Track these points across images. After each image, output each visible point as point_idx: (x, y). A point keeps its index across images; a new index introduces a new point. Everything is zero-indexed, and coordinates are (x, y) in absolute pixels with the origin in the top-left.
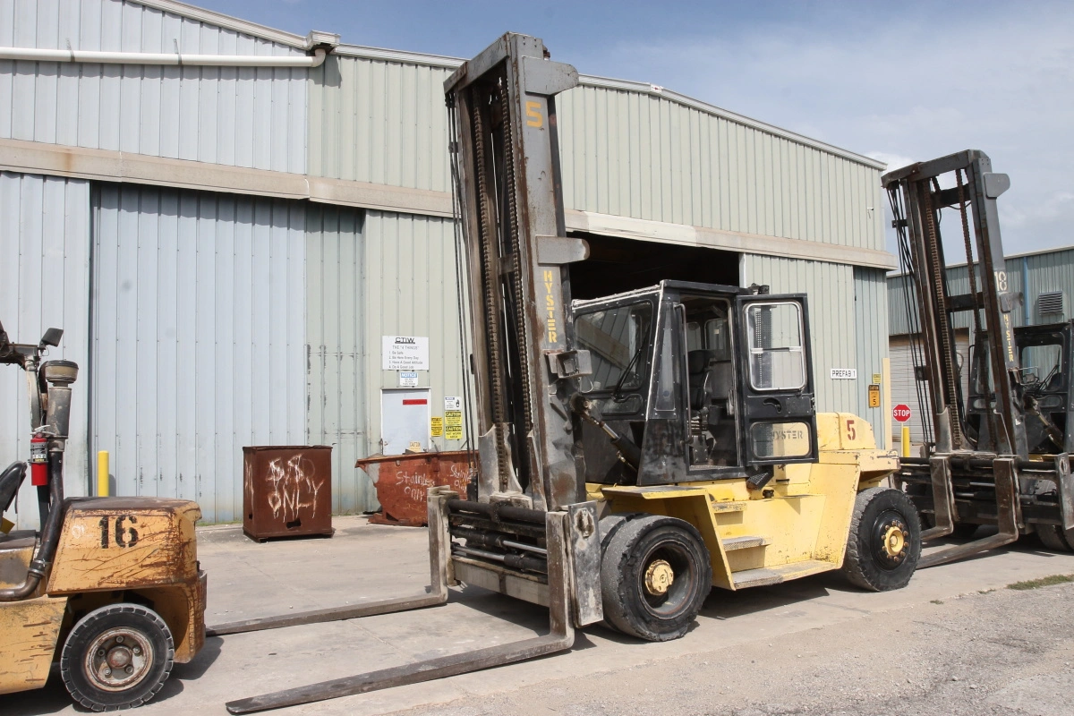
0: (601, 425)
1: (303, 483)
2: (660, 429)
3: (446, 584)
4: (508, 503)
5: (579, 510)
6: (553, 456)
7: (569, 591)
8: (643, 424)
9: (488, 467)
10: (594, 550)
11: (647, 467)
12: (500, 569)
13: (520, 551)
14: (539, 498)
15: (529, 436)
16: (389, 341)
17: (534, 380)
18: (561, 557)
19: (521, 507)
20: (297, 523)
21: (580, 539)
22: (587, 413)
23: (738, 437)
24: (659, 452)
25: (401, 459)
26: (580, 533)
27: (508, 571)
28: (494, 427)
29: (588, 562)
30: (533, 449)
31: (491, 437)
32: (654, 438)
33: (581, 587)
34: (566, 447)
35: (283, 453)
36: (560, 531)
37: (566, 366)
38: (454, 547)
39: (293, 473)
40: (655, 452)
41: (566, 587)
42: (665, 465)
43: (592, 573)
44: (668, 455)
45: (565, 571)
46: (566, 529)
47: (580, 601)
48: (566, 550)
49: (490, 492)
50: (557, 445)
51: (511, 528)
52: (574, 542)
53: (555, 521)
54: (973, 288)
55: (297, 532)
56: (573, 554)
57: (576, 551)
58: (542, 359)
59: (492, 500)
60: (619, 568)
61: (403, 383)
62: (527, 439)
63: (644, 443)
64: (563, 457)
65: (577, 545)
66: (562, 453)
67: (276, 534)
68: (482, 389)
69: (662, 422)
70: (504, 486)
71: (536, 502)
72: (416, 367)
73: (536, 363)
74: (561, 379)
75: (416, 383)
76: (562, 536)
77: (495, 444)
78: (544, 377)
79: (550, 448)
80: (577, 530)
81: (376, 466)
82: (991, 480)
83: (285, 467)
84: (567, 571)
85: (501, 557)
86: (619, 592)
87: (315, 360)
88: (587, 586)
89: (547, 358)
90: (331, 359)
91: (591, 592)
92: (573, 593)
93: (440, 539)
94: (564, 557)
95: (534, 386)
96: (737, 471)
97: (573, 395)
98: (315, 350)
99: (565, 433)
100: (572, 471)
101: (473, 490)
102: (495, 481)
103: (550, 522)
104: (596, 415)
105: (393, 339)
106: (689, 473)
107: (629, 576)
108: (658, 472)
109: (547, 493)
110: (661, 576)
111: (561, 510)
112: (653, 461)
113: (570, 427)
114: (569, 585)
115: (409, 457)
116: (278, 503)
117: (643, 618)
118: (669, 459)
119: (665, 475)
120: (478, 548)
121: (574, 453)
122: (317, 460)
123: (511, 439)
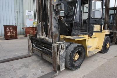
0: (64, 23)
1: (12, 31)
2: (76, 24)
3: (31, 53)
4: (43, 39)
5: (61, 44)
6: (54, 29)
7: (58, 63)
8: (73, 23)
9: (39, 31)
10: (64, 54)
11: (73, 32)
12: (41, 52)
13: (46, 50)
14: (50, 39)
15: (48, 24)
16: (27, 11)
17: (50, 11)
18: (56, 55)
19: (46, 40)
20: (12, 37)
21: (61, 51)
22: (62, 19)
23: (88, 27)
24: (76, 29)
25: (28, 28)
26: (61, 50)
27: (43, 53)
28: (40, 22)
29: (63, 56)
30: (49, 27)
31: (40, 25)
32: (75, 26)
33: (61, 63)
34: (57, 27)
35: (9, 27)
36: (56, 49)
37: (58, 7)
38: (33, 46)
39: (11, 30)
40: (75, 29)
41: (57, 62)
42: (76, 32)
43: (63, 59)
44: (77, 30)
45: (57, 59)
46: (58, 49)
47: (61, 66)
48: (58, 54)
49: (39, 36)
50: (55, 27)
51: (44, 45)
52: (60, 52)
53: (55, 47)
54: (115, 6)
55: (12, 38)
56: (59, 55)
57: (60, 54)
58: (52, 6)
59: (40, 38)
60: (69, 57)
61: (29, 17)
62: (47, 25)
63: (73, 27)
64: (56, 30)
65: (61, 53)
66: (56, 29)
67: (9, 39)
68: (38, 14)
69: (76, 23)
70: (42, 35)
71: (49, 39)
72: (31, 15)
73: (50, 7)
74: (57, 11)
75: (31, 17)
76: (57, 50)
77: (41, 26)
78: (52, 10)
79: (53, 28)
80: (61, 49)
81: (25, 29)
82: (113, 35)
83: (9, 29)
84: (58, 59)
85: (42, 50)
86: (69, 62)
87: (16, 13)
88: (62, 62)
89: (53, 5)
90: (19, 13)
91: (63, 63)
92: (59, 64)
93: (30, 44)
94: (57, 55)
95: (50, 13)
96: (87, 33)
97: (59, 15)
98: (16, 12)
99: (56, 24)
100: (58, 33)
101: (36, 36)
102: (40, 34)
103: (53, 46)
104: (64, 20)
105: (28, 11)
106: (80, 34)
107: (71, 58)
108: (75, 33)
109: (52, 38)
110: (77, 56)
111: (56, 43)
112: (74, 31)
113: (58, 23)
114: (58, 62)
115: (30, 27)
116: (8, 34)
117: (73, 67)
118: (77, 31)
119: (76, 34)
120: (37, 47)
121: (58, 29)
122: (15, 28)
123: (44, 25)
